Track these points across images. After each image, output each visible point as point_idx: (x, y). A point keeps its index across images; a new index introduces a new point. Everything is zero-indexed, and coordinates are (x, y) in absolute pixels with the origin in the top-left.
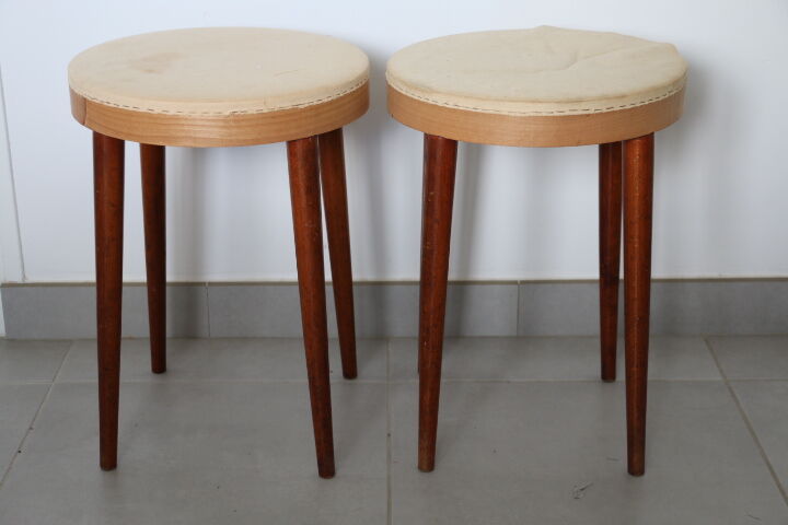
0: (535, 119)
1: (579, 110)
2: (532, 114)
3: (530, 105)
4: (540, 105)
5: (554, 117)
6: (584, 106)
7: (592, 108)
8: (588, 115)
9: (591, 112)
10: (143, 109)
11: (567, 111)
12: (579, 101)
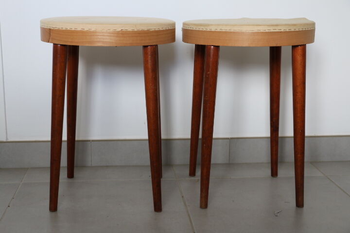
0: (258, 33)
1: (277, 29)
2: (256, 31)
3: (256, 27)
4: (260, 27)
5: (266, 32)
6: (279, 28)
7: (283, 29)
8: (281, 32)
9: (282, 31)
10: (79, 29)
11: (272, 29)
12: (277, 25)
